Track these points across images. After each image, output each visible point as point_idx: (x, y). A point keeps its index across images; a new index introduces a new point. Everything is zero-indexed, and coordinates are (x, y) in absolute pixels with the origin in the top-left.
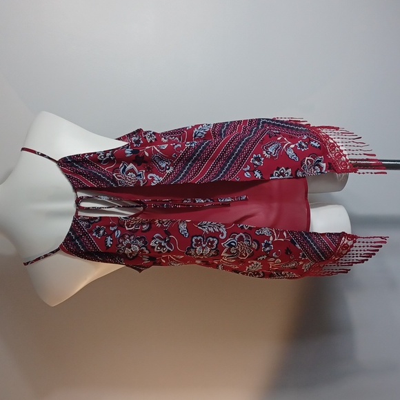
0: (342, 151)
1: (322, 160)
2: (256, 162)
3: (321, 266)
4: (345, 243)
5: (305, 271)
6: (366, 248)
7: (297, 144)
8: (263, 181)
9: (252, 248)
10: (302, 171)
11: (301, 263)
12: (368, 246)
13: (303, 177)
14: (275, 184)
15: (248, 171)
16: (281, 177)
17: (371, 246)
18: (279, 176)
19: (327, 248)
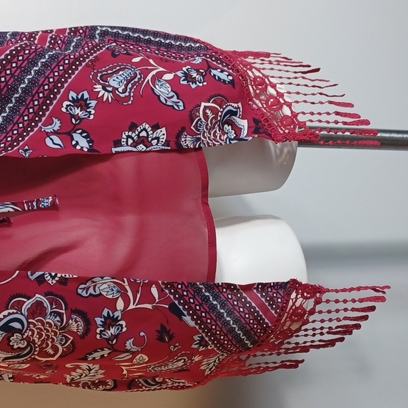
0: (281, 95)
1: (240, 113)
2: (77, 111)
3: (243, 357)
4: (298, 304)
5: (207, 372)
6: (342, 315)
7: (179, 74)
8: (93, 157)
9: (71, 333)
10: (192, 133)
11: (197, 359)
12: (346, 310)
13: (195, 149)
14: (127, 165)
15: (55, 133)
16: (141, 147)
17: (353, 310)
18: (135, 144)
19: (258, 320)
